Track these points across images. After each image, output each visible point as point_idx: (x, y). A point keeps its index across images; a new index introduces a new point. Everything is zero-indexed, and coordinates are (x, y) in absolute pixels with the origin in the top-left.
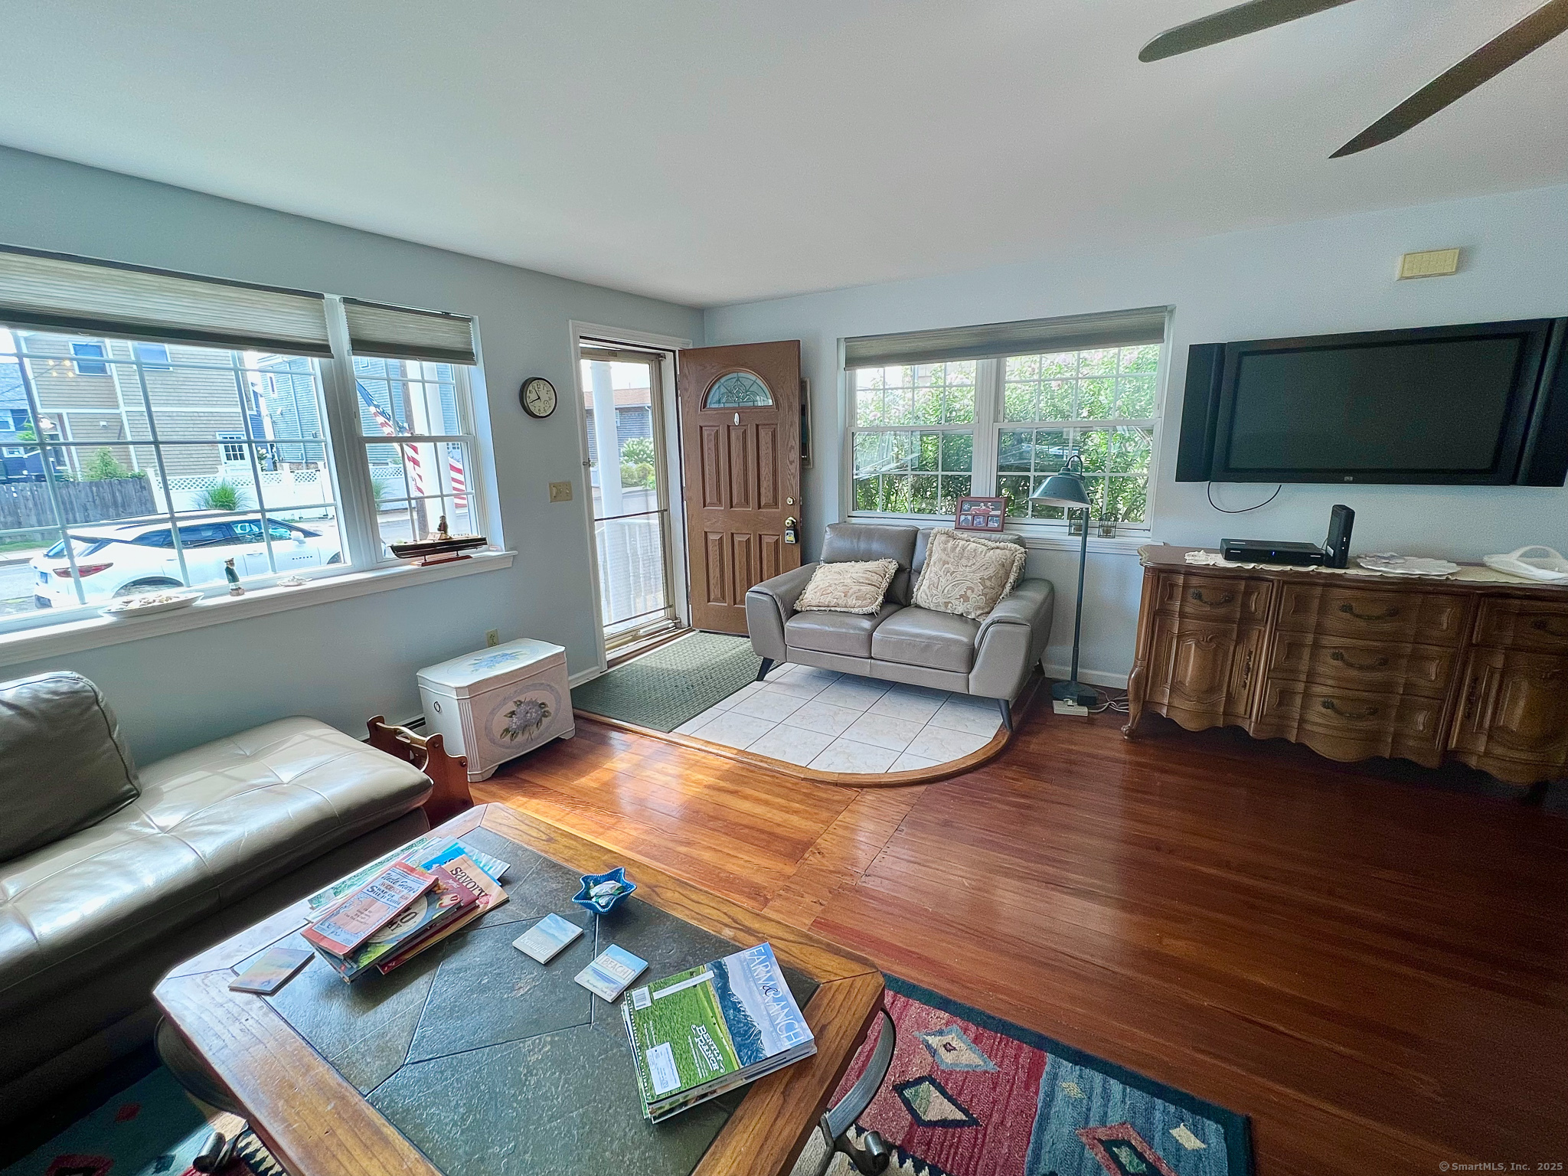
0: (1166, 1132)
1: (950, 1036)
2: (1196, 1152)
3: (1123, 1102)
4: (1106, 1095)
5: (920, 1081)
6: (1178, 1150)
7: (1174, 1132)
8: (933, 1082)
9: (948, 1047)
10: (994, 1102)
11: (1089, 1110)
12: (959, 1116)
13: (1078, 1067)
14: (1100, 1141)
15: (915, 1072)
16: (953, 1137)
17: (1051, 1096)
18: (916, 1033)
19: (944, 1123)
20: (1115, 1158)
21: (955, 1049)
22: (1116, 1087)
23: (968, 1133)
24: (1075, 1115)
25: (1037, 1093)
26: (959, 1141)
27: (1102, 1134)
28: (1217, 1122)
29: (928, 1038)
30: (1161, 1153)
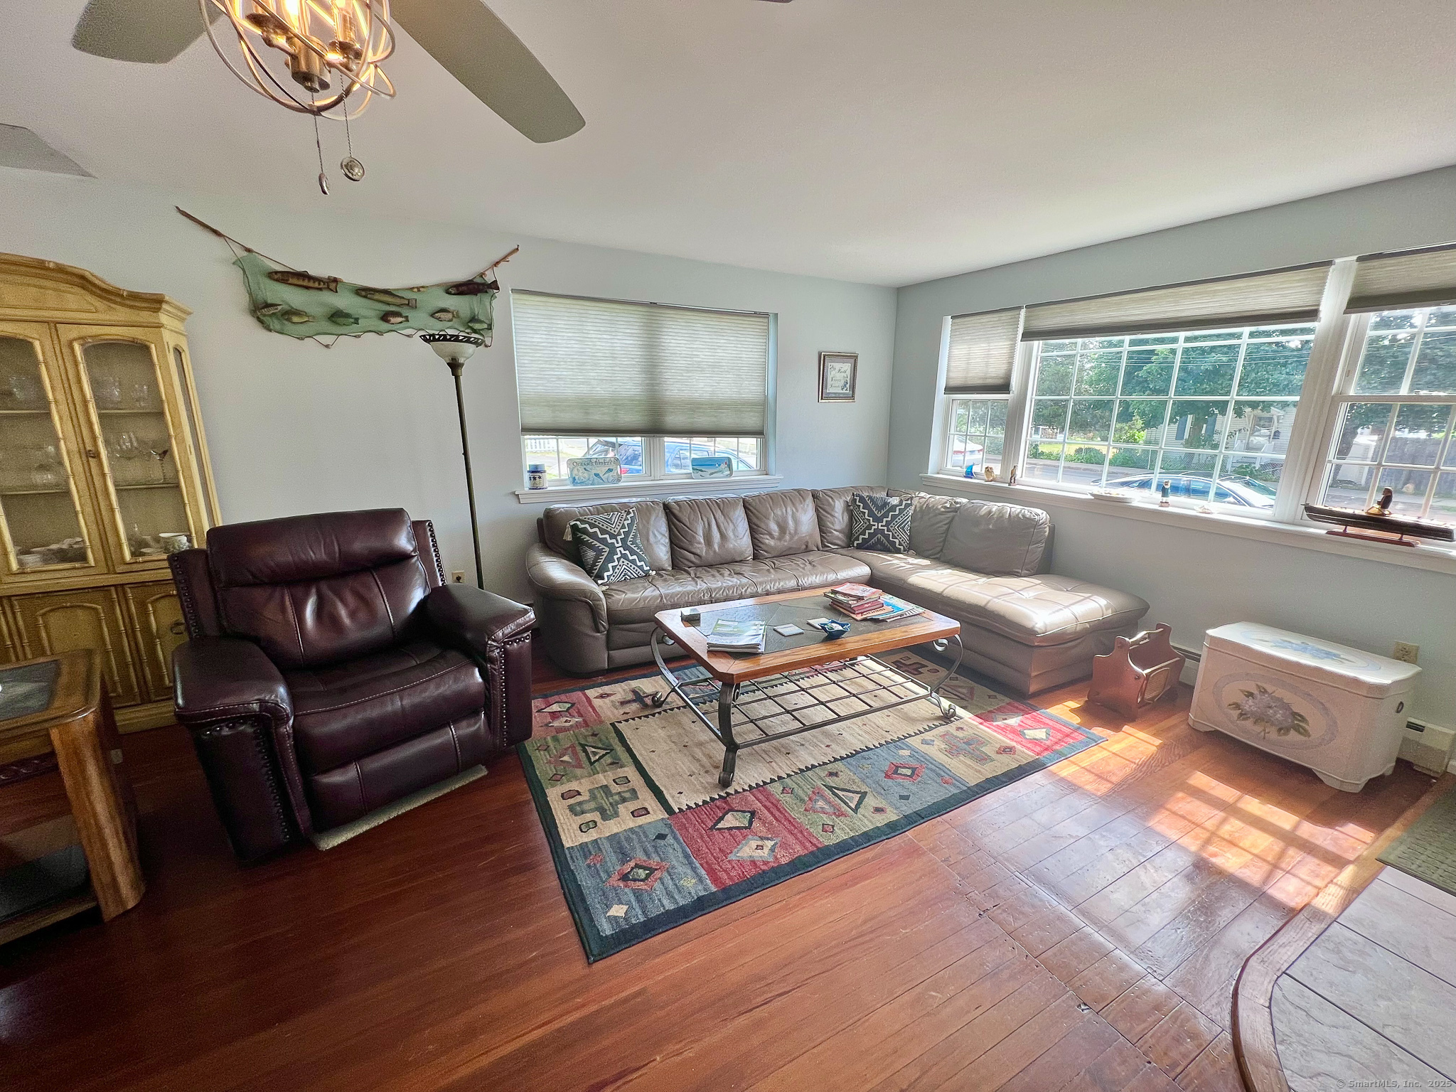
0: (628, 903)
1: (767, 853)
2: (609, 907)
3: (659, 900)
4: (670, 895)
5: (751, 823)
6: (619, 899)
7: (625, 907)
8: (746, 828)
9: (759, 847)
10: (714, 843)
11: (672, 879)
12: (719, 826)
13: (696, 897)
14: (656, 870)
15: (756, 824)
16: (713, 818)
17: (694, 869)
18: (780, 839)
19: (721, 819)
20: (645, 868)
21: (756, 849)
22: (669, 906)
23: (710, 824)
24: (676, 871)
25: (701, 865)
26: (709, 818)
27: (657, 874)
28: (606, 936)
29: (773, 843)
30: (627, 890)
